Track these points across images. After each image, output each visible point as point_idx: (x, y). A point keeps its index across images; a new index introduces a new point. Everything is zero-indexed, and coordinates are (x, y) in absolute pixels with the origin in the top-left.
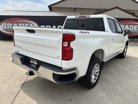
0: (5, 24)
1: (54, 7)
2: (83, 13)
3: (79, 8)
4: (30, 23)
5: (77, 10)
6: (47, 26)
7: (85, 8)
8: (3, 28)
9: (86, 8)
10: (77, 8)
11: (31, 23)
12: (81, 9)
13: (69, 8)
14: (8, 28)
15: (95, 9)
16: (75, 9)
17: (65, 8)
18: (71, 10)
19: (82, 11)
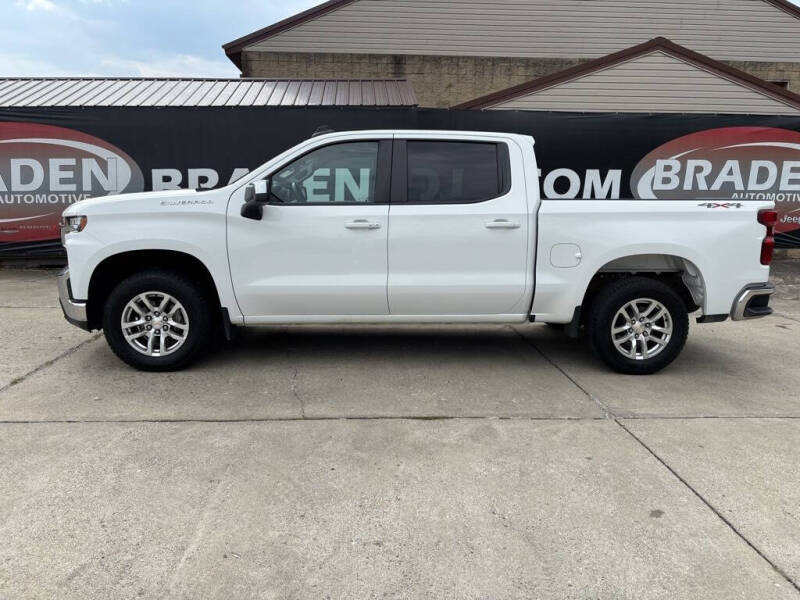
1: (260, 53)
2: (450, 86)
3: (424, 59)
4: (80, 155)
5: (408, 69)
6: (194, 174)
7: (458, 58)
9: (466, 59)
10: (413, 57)
12: (437, 60)
13: (360, 57)
15: (527, 63)
16: (398, 61)
17: (333, 55)
18: (372, 68)
19: (440, 76)
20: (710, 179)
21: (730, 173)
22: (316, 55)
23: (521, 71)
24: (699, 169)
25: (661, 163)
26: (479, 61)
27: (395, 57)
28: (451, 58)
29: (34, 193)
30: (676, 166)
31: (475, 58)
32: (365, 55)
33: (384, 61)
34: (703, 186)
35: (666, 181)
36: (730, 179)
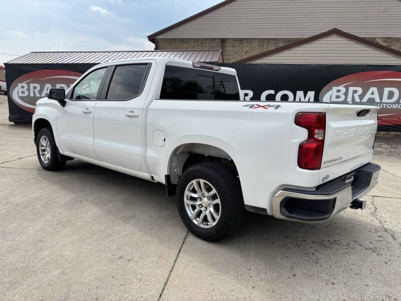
0: (24, 84)
1: (162, 39)
3: (235, 40)
5: (227, 44)
7: (251, 39)
8: (21, 95)
10: (230, 39)
12: (241, 40)
13: (206, 39)
14: (32, 95)
15: (285, 41)
16: (223, 41)
17: (194, 39)
18: (212, 45)
19: (243, 47)
20: (361, 97)
21: (373, 93)
22: (187, 39)
24: (355, 92)
25: (335, 89)
26: (261, 40)
27: (222, 39)
28: (248, 39)
30: (343, 90)
31: (259, 39)
32: (208, 39)
33: (217, 41)
34: (357, 99)
35: (338, 97)
36: (372, 96)
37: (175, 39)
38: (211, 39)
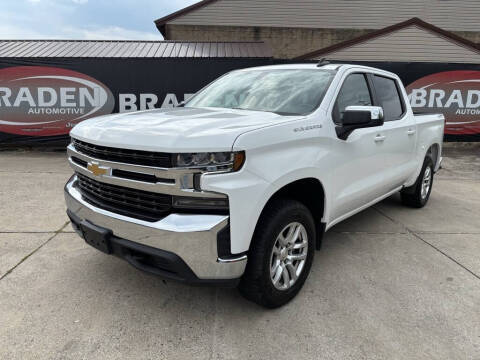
1: (176, 26)
3: (273, 29)
4: (78, 85)
5: (262, 35)
6: (143, 97)
7: (293, 28)
9: (297, 29)
10: (265, 28)
11: (84, 86)
12: (280, 30)
13: (235, 28)
15: (333, 31)
16: (257, 30)
18: (242, 35)
19: (282, 39)
20: (444, 101)
21: (456, 97)
22: (209, 26)
23: (329, 36)
24: (437, 95)
25: (415, 91)
26: (305, 31)
27: (255, 28)
28: (288, 28)
29: (52, 108)
30: (424, 93)
31: (302, 29)
32: (238, 27)
33: (249, 30)
34: (440, 105)
35: (418, 102)
36: (456, 101)
37: (194, 26)
38: (241, 27)
